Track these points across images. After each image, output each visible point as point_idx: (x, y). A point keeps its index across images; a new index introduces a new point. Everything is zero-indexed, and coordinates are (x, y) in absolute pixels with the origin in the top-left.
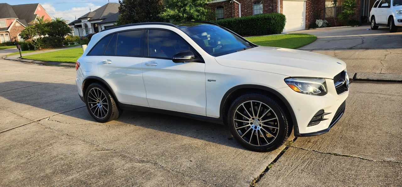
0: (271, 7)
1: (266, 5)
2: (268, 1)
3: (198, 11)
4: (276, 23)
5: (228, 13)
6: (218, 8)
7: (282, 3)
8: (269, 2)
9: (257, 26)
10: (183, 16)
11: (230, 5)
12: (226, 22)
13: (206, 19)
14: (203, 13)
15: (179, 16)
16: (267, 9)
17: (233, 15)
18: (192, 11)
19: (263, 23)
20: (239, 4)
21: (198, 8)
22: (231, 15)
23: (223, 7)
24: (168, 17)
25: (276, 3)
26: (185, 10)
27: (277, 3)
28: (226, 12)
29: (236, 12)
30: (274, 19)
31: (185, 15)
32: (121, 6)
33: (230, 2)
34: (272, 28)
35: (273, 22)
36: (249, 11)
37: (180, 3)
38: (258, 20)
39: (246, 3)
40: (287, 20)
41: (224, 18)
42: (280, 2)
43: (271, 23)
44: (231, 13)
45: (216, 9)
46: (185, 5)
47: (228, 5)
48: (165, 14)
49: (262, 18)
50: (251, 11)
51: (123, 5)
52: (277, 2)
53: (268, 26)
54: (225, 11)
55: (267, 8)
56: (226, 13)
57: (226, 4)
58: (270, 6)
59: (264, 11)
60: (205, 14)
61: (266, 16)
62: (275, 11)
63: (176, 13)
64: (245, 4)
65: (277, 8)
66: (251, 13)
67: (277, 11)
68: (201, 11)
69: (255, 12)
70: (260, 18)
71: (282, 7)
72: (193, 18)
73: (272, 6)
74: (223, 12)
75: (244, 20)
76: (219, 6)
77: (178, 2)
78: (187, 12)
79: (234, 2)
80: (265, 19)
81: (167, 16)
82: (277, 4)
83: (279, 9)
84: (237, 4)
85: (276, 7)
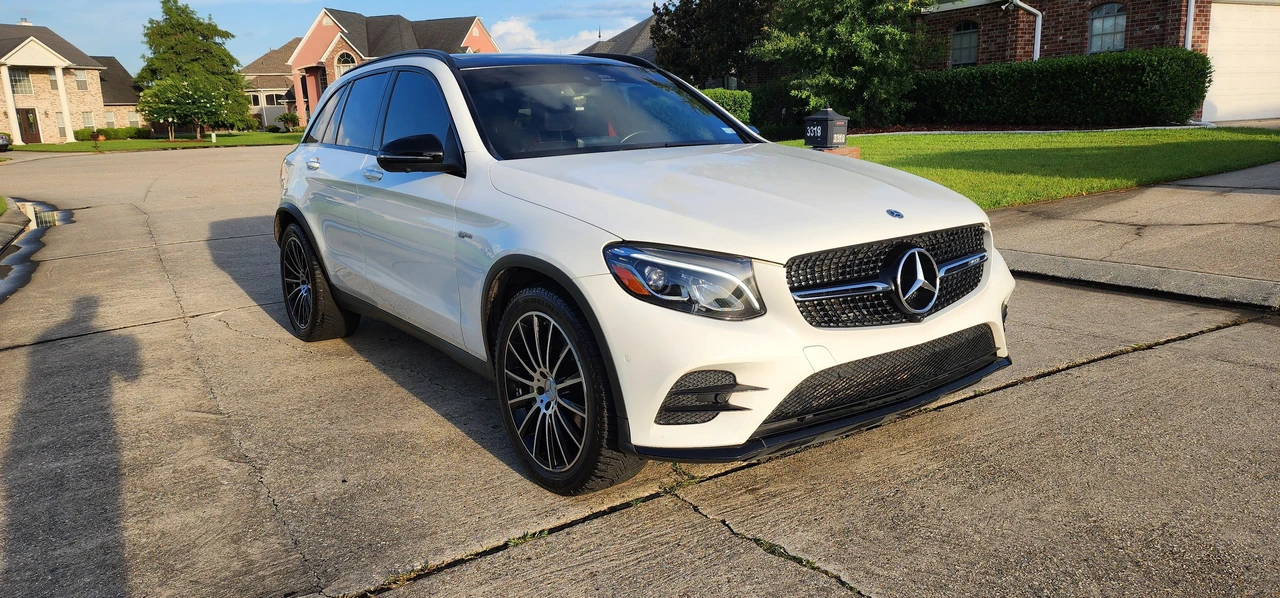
0: (1157, 27)
1: (1138, 17)
2: (1149, 3)
3: (878, 39)
4: (1165, 84)
5: (993, 47)
6: (958, 29)
7: (1209, 11)
8: (1152, 7)
9: (1089, 92)
10: (825, 54)
11: (1001, 18)
12: (974, 78)
13: (902, 66)
14: (895, 43)
15: (813, 53)
16: (1140, 33)
17: (1008, 53)
18: (855, 39)
19: (1113, 81)
20: (1035, 16)
21: (880, 29)
22: (1001, 51)
23: (976, 26)
24: (778, 57)
25: (1179, 11)
26: (832, 34)
27: (1181, 11)
28: (984, 42)
29: (1021, 42)
30: (1155, 69)
31: (830, 51)
32: (657, 23)
33: (1003, 7)
34: (1146, 103)
35: (1150, 79)
36: (1069, 41)
37: (818, 12)
38: (1094, 71)
39: (1062, 10)
40: (1215, 76)
41: (974, 64)
42: (1197, 7)
43: (1143, 85)
44: (1003, 47)
45: (952, 31)
46: (838, 17)
47: (996, 19)
48: (768, 46)
49: (1108, 64)
50: (1078, 40)
51: (663, 21)
52: (1181, 6)
53: (1128, 96)
54: (982, 39)
55: (1141, 29)
56: (984, 46)
57: (989, 16)
58: (1155, 21)
59: (1130, 38)
60: (901, 47)
61: (1127, 57)
62: (1170, 40)
63: (802, 43)
64: (1059, 15)
65: (1179, 29)
66: (1082, 46)
67: (1178, 42)
68: (888, 37)
69: (1096, 46)
70: (1101, 66)
71: (1204, 26)
72: (858, 61)
73: (1163, 24)
74: (974, 44)
75: (1042, 72)
76: (964, 21)
77: (812, 7)
78: (840, 41)
79: (1017, 7)
80: (1122, 68)
81: (774, 55)
82: (1180, 15)
83: (1190, 33)
84: (1030, 13)
85: (1178, 25)
